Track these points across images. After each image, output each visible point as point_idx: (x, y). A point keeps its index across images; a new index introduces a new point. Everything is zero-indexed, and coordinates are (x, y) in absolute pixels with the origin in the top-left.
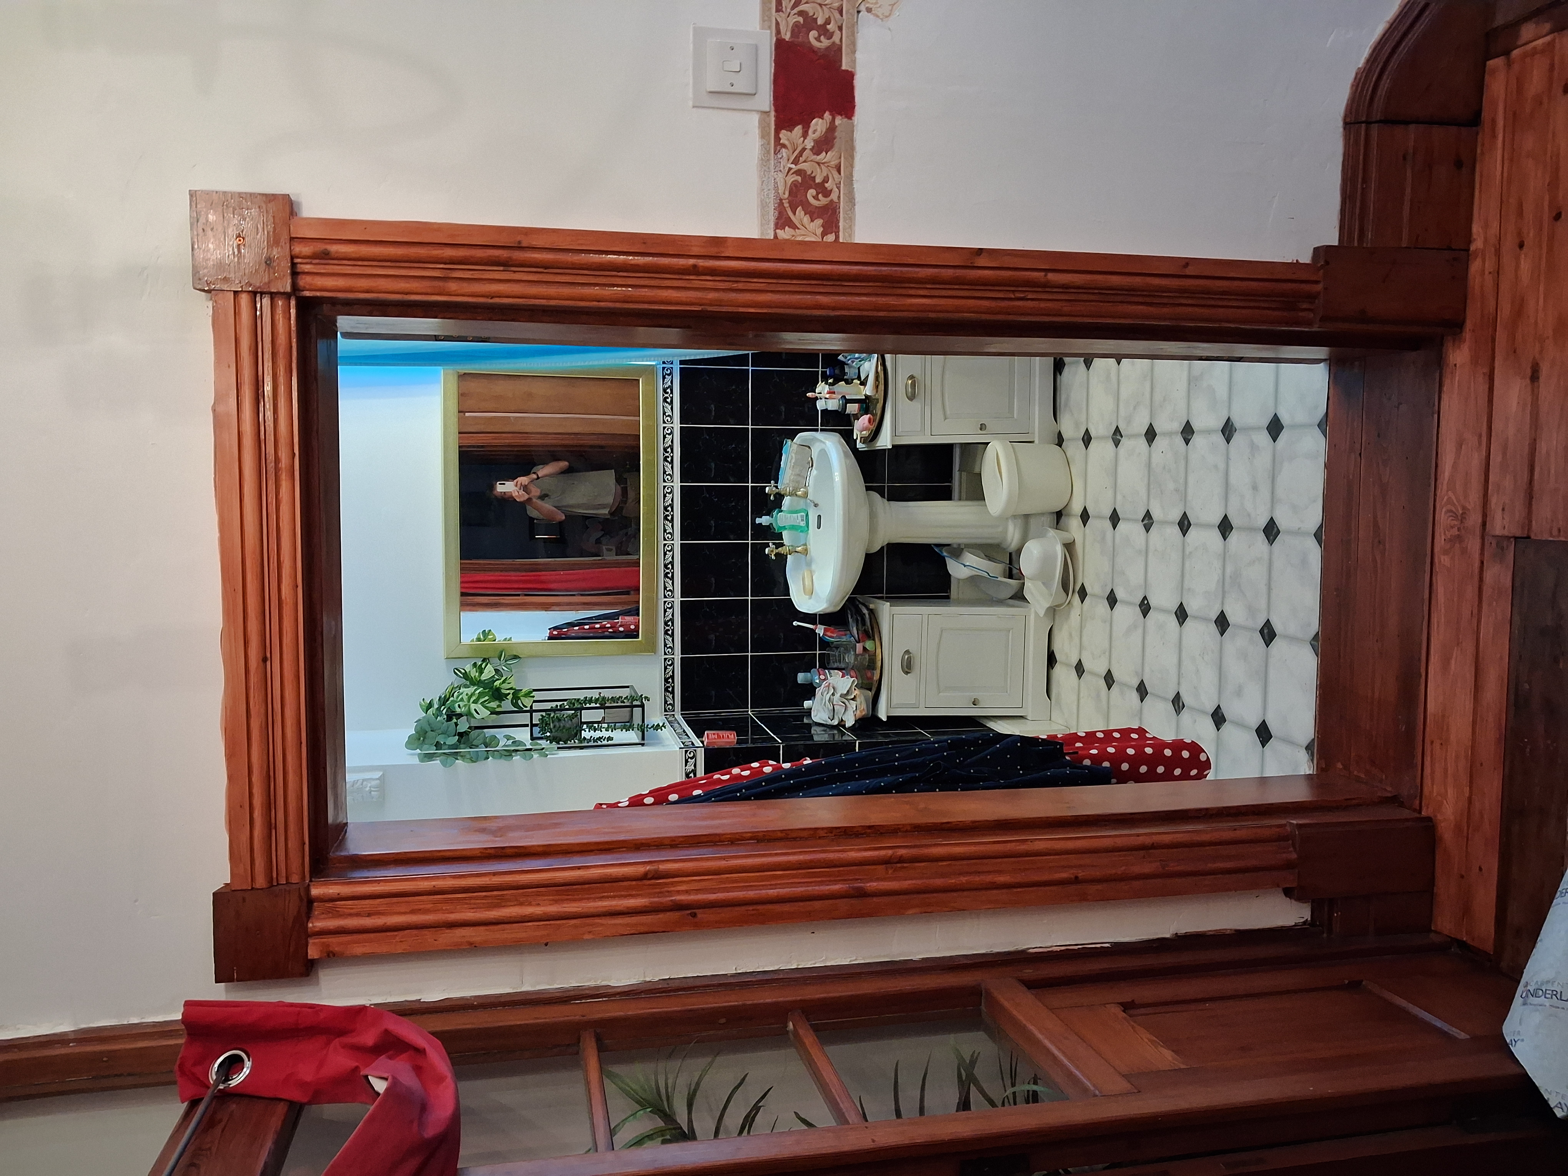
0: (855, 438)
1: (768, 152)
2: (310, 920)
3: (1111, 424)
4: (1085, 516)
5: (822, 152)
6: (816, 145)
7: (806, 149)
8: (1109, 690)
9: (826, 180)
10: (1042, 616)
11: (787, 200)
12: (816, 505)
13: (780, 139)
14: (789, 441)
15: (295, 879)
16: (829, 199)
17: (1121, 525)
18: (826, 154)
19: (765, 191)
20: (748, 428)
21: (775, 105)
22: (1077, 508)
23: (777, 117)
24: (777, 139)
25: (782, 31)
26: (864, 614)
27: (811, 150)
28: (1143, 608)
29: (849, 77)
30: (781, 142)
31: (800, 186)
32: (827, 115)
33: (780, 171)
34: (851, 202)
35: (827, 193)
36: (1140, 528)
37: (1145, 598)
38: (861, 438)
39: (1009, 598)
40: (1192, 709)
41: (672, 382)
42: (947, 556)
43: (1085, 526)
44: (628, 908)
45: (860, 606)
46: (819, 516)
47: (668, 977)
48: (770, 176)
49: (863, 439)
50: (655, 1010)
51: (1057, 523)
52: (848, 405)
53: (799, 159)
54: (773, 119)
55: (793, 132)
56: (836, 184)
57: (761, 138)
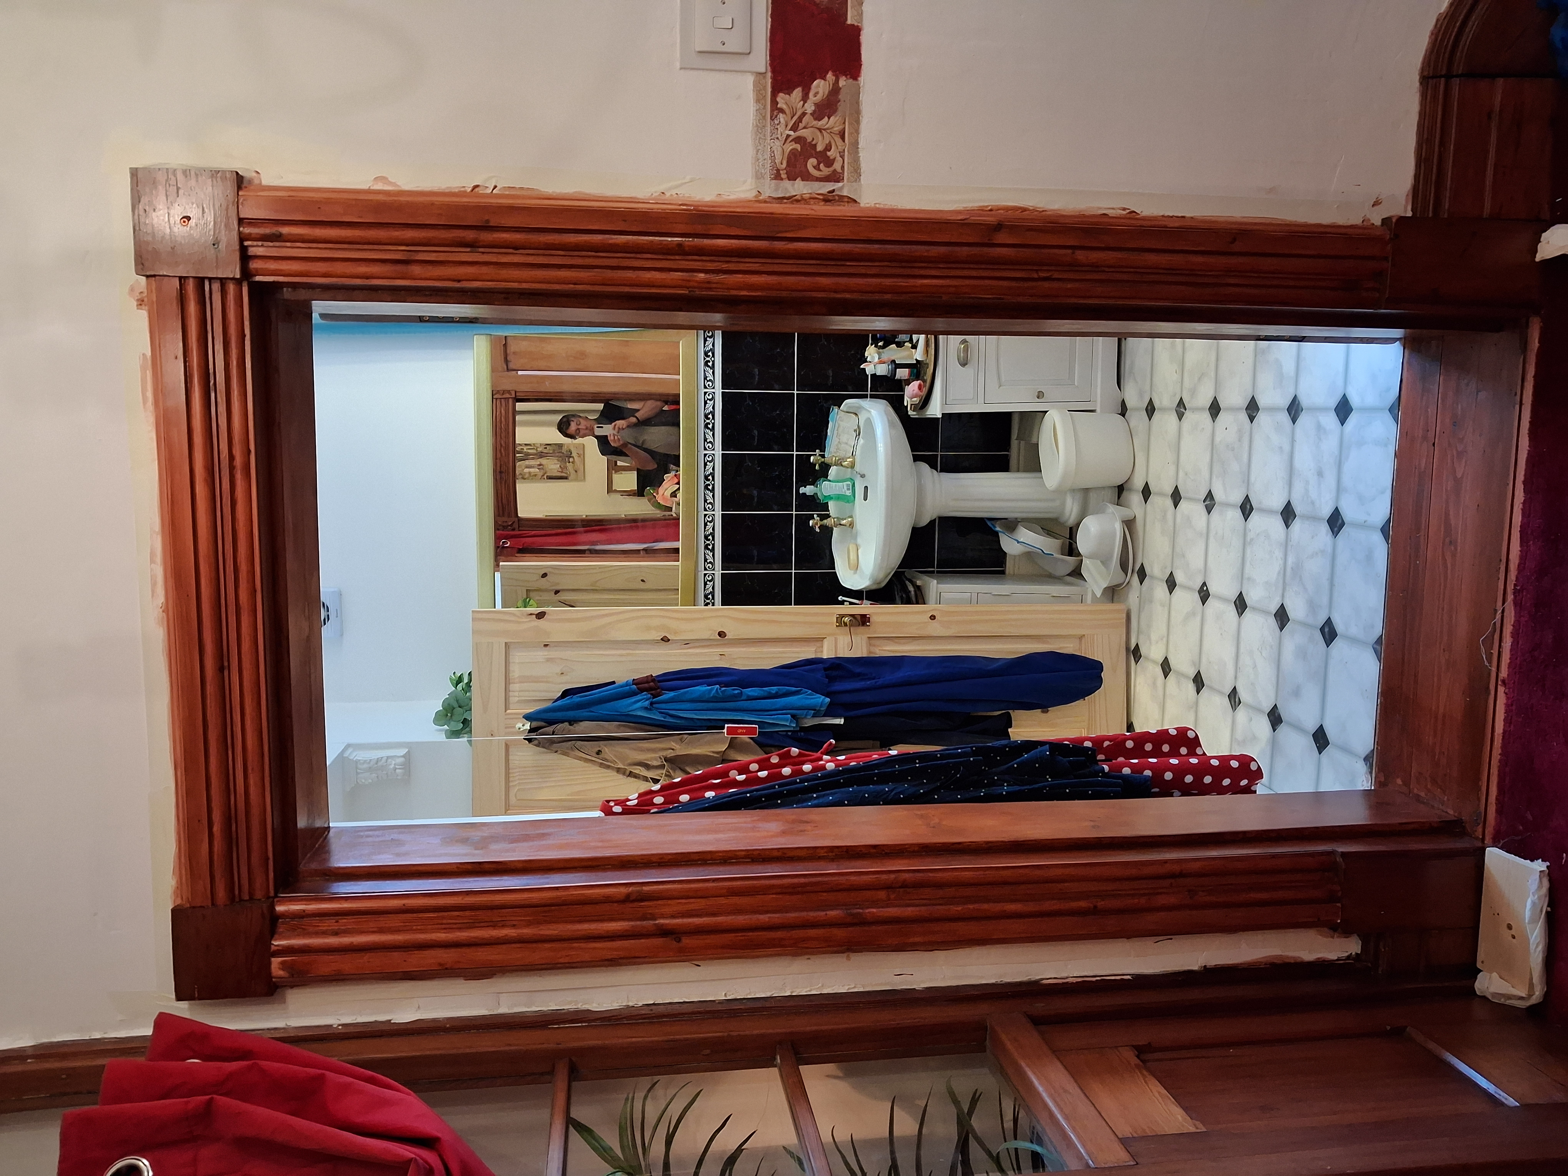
0: (906, 404)
1: (764, 117)
2: (276, 936)
3: (1175, 395)
4: (1146, 492)
5: (824, 117)
6: (817, 110)
7: (807, 113)
8: (1165, 678)
9: (828, 148)
10: (1098, 596)
11: (785, 171)
12: (863, 476)
13: (777, 103)
14: (836, 409)
15: (259, 894)
16: (831, 169)
17: (1182, 504)
18: (829, 118)
19: (760, 161)
20: (794, 393)
21: (771, 65)
22: (1138, 484)
23: (774, 79)
24: (774, 102)
26: (910, 592)
27: (812, 114)
28: (1202, 594)
29: (856, 31)
30: (779, 106)
31: (800, 156)
32: (830, 76)
33: (778, 138)
34: (857, 172)
35: (829, 163)
36: (1201, 508)
37: (1204, 584)
38: (911, 405)
39: (1067, 575)
40: (1249, 706)
41: (713, 345)
42: (1000, 532)
43: (1146, 503)
44: (608, 931)
45: (907, 582)
46: (866, 488)
47: (652, 1003)
48: (766, 144)
49: (913, 406)
50: (634, 1040)
51: (1119, 498)
52: (897, 370)
53: (798, 125)
54: (770, 81)
55: (791, 95)
56: (840, 152)
57: (756, 102)
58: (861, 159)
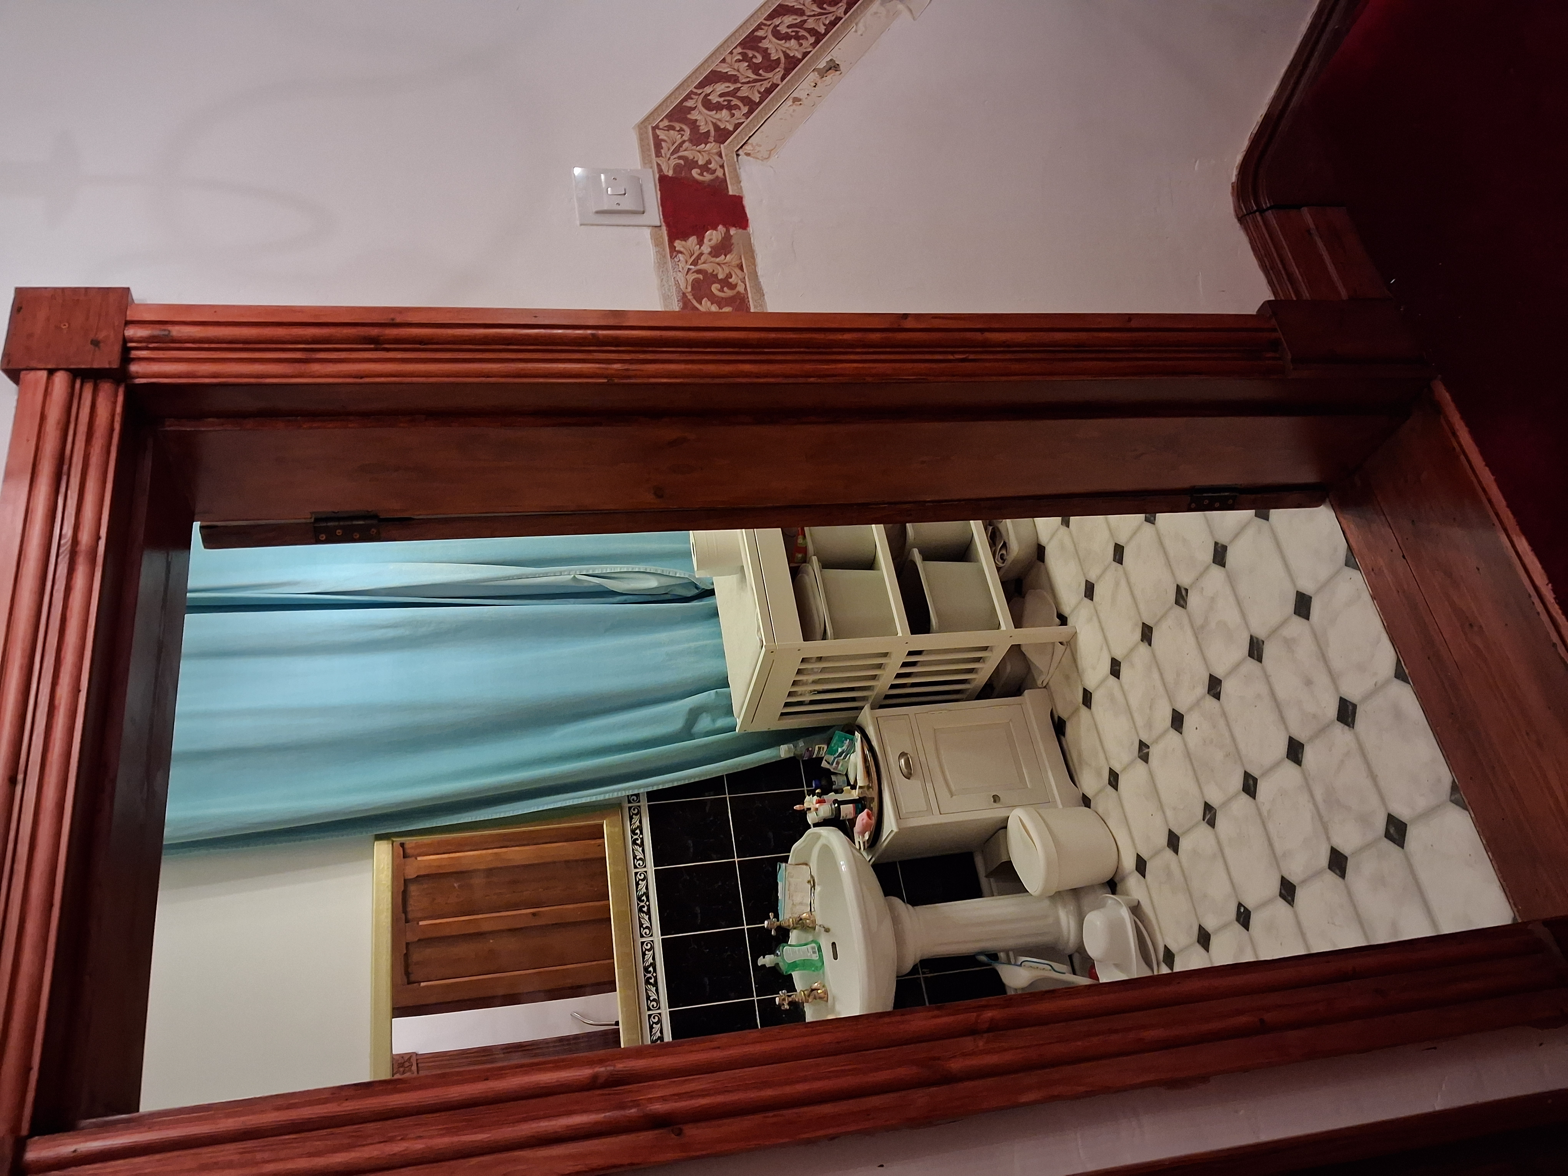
1: (664, 257)
3: (1133, 744)
4: (1141, 866)
5: (721, 255)
6: (713, 250)
7: (704, 253)
9: (729, 276)
11: (691, 294)
12: (827, 931)
13: (675, 247)
14: (782, 865)
16: (735, 290)
17: (1183, 842)
19: (665, 287)
20: (734, 861)
21: (665, 220)
22: (1129, 863)
23: (669, 231)
24: (672, 248)
25: (664, 170)
27: (709, 254)
28: (1241, 920)
29: (738, 199)
30: (677, 249)
31: (703, 283)
32: (721, 228)
35: (732, 287)
36: (1204, 828)
37: (1240, 906)
41: (640, 822)
42: (996, 964)
43: (1144, 877)
46: (834, 944)
48: (669, 275)
49: (865, 843)
51: (1114, 893)
52: (842, 807)
53: (698, 262)
54: (665, 232)
55: (687, 241)
56: (740, 280)
57: (655, 247)
58: (762, 283)
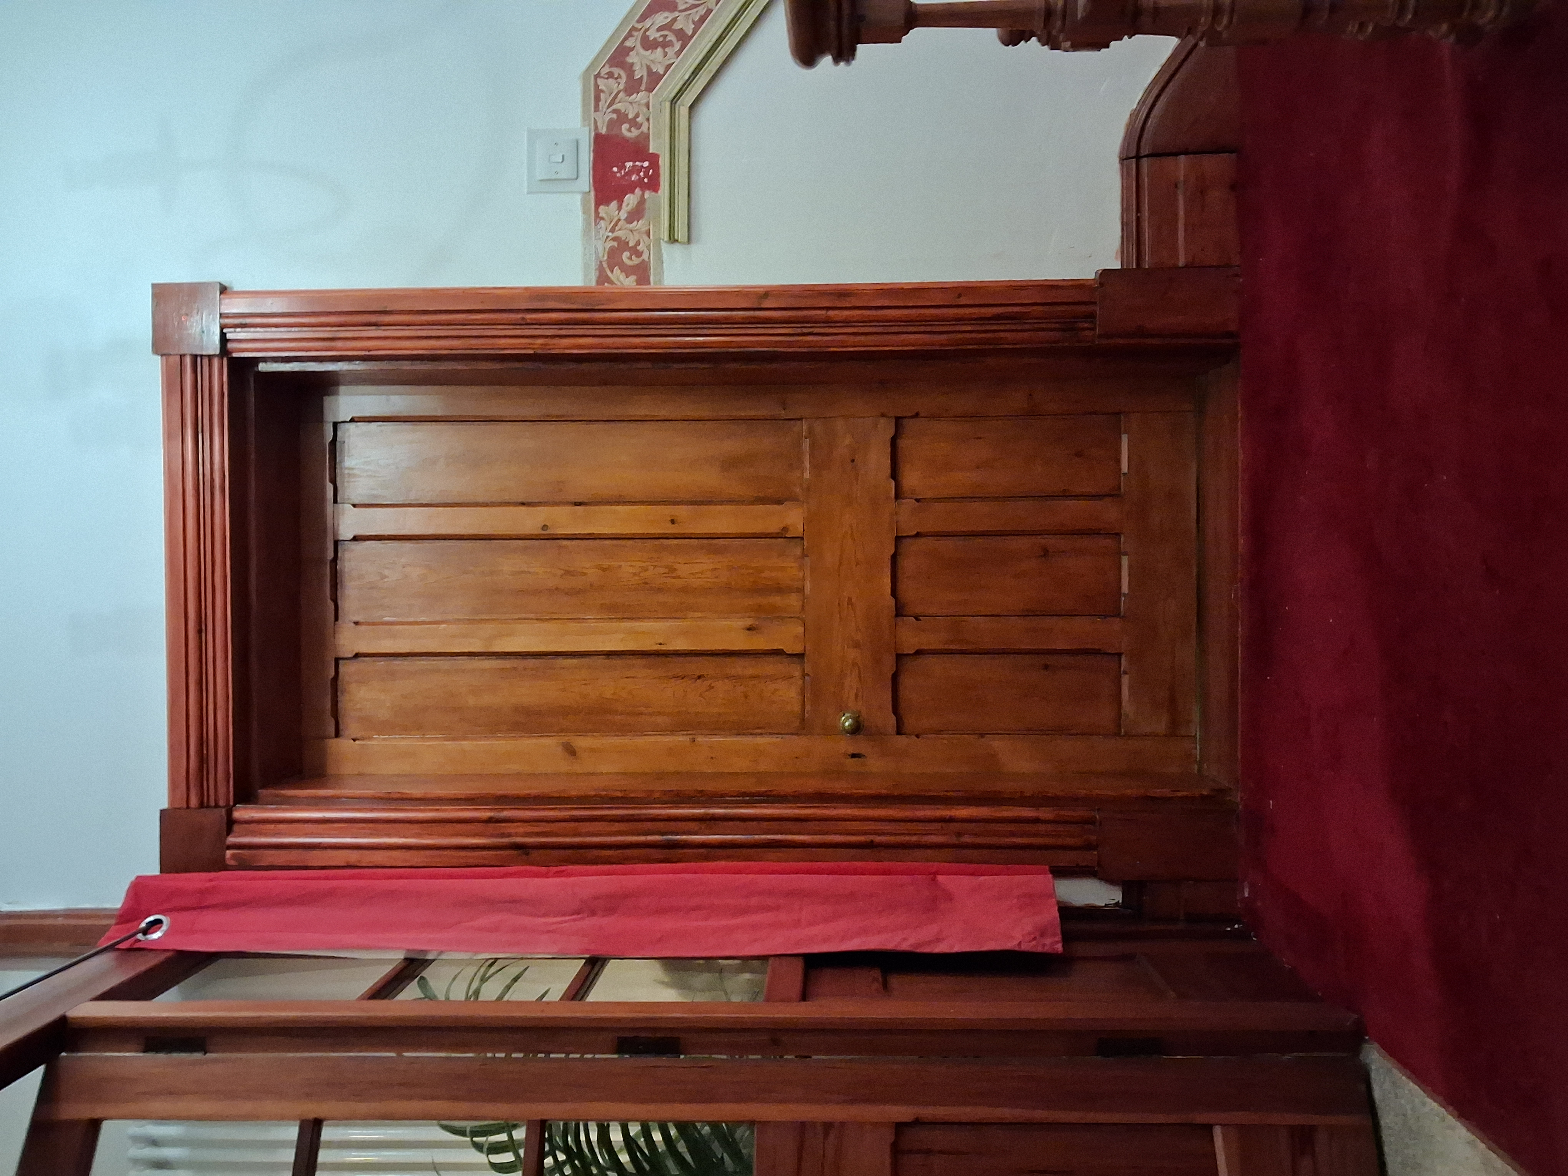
1: (590, 224)
2: (230, 836)
9: (638, 243)
11: (606, 262)
13: (599, 213)
15: (221, 803)
16: (641, 259)
18: (638, 222)
19: (587, 256)
21: (594, 186)
23: (596, 196)
24: (597, 213)
25: (599, 127)
27: (624, 220)
30: (600, 215)
32: (638, 191)
33: (600, 239)
34: (660, 260)
35: (639, 254)
44: (473, 844)
48: (591, 243)
54: (593, 197)
56: (647, 246)
57: (584, 213)
